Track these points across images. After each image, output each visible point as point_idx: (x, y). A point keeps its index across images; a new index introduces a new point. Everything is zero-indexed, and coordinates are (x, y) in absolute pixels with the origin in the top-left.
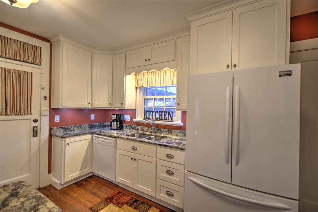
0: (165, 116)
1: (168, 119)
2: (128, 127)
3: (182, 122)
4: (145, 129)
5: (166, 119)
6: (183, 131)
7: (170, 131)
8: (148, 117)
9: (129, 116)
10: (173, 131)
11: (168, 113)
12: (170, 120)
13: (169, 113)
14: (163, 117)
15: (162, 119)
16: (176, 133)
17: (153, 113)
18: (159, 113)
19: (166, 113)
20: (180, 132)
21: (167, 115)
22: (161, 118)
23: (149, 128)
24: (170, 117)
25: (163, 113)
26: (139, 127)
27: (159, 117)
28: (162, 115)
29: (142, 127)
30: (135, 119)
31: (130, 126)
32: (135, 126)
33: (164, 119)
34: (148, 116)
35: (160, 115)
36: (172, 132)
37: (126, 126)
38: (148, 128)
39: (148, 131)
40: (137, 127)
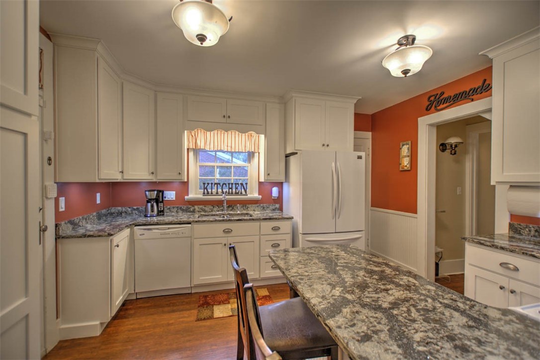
0: (236, 188)
1: (240, 192)
2: (172, 210)
3: (259, 195)
4: (206, 209)
5: (238, 193)
6: (261, 205)
7: (246, 206)
8: (210, 192)
9: (174, 192)
10: (250, 206)
11: (240, 185)
12: (244, 192)
13: (242, 184)
14: (234, 190)
15: (232, 193)
16: (252, 209)
17: (219, 185)
18: (227, 185)
19: (237, 185)
20: (258, 206)
21: (239, 188)
22: (230, 192)
23: (214, 207)
24: (243, 190)
25: (234, 186)
26: (196, 207)
27: (227, 190)
28: (232, 188)
29: (201, 207)
30: (188, 195)
31: (178, 207)
32: (187, 207)
33: (236, 193)
34: (210, 190)
35: (229, 188)
36: (248, 207)
37: (169, 209)
38: (212, 207)
39: (212, 211)
40: (193, 208)
